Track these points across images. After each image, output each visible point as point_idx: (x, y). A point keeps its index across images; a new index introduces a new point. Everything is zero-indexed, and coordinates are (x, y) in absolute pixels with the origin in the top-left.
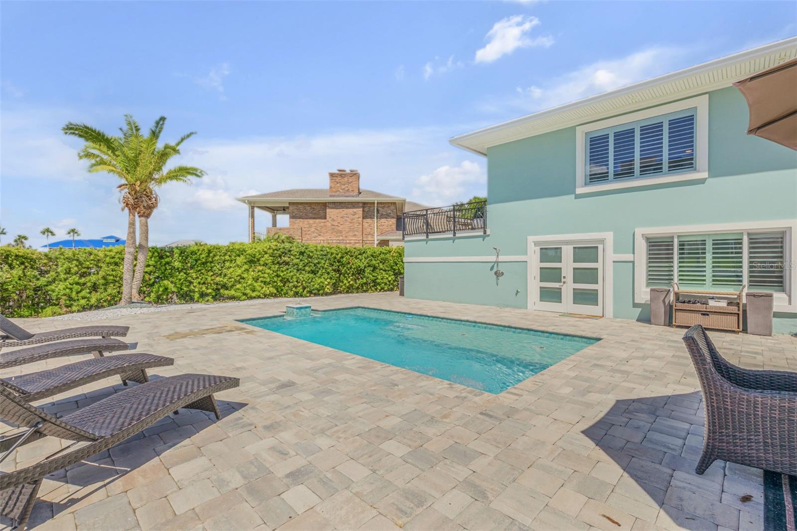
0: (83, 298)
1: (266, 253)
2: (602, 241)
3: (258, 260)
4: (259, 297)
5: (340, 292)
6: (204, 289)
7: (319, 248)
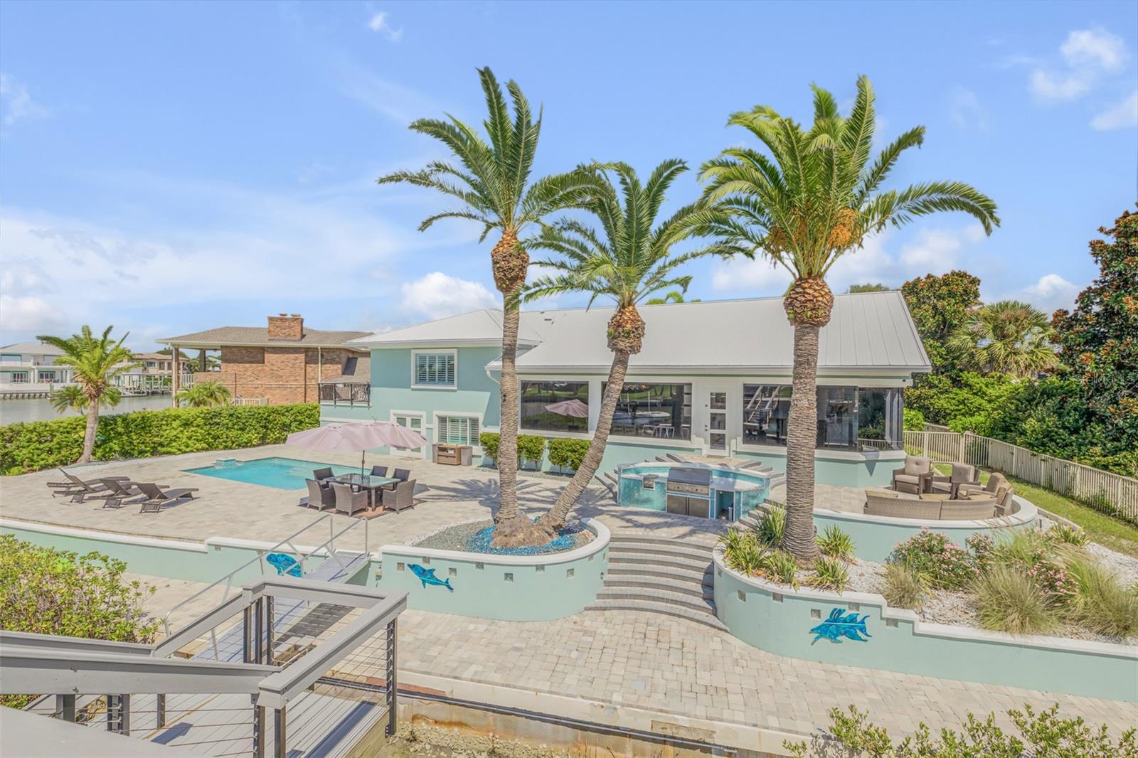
0: (42, 460)
1: (198, 417)
2: (421, 416)
3: (192, 423)
4: (192, 451)
5: (268, 444)
6: (143, 447)
7: (247, 410)
